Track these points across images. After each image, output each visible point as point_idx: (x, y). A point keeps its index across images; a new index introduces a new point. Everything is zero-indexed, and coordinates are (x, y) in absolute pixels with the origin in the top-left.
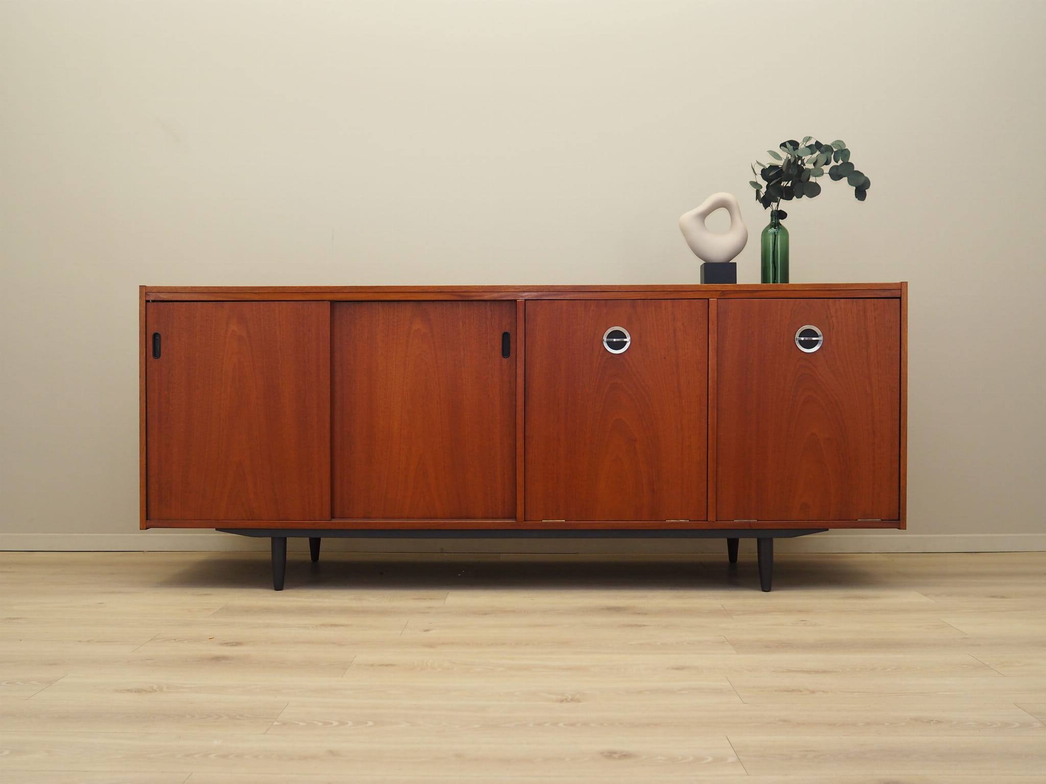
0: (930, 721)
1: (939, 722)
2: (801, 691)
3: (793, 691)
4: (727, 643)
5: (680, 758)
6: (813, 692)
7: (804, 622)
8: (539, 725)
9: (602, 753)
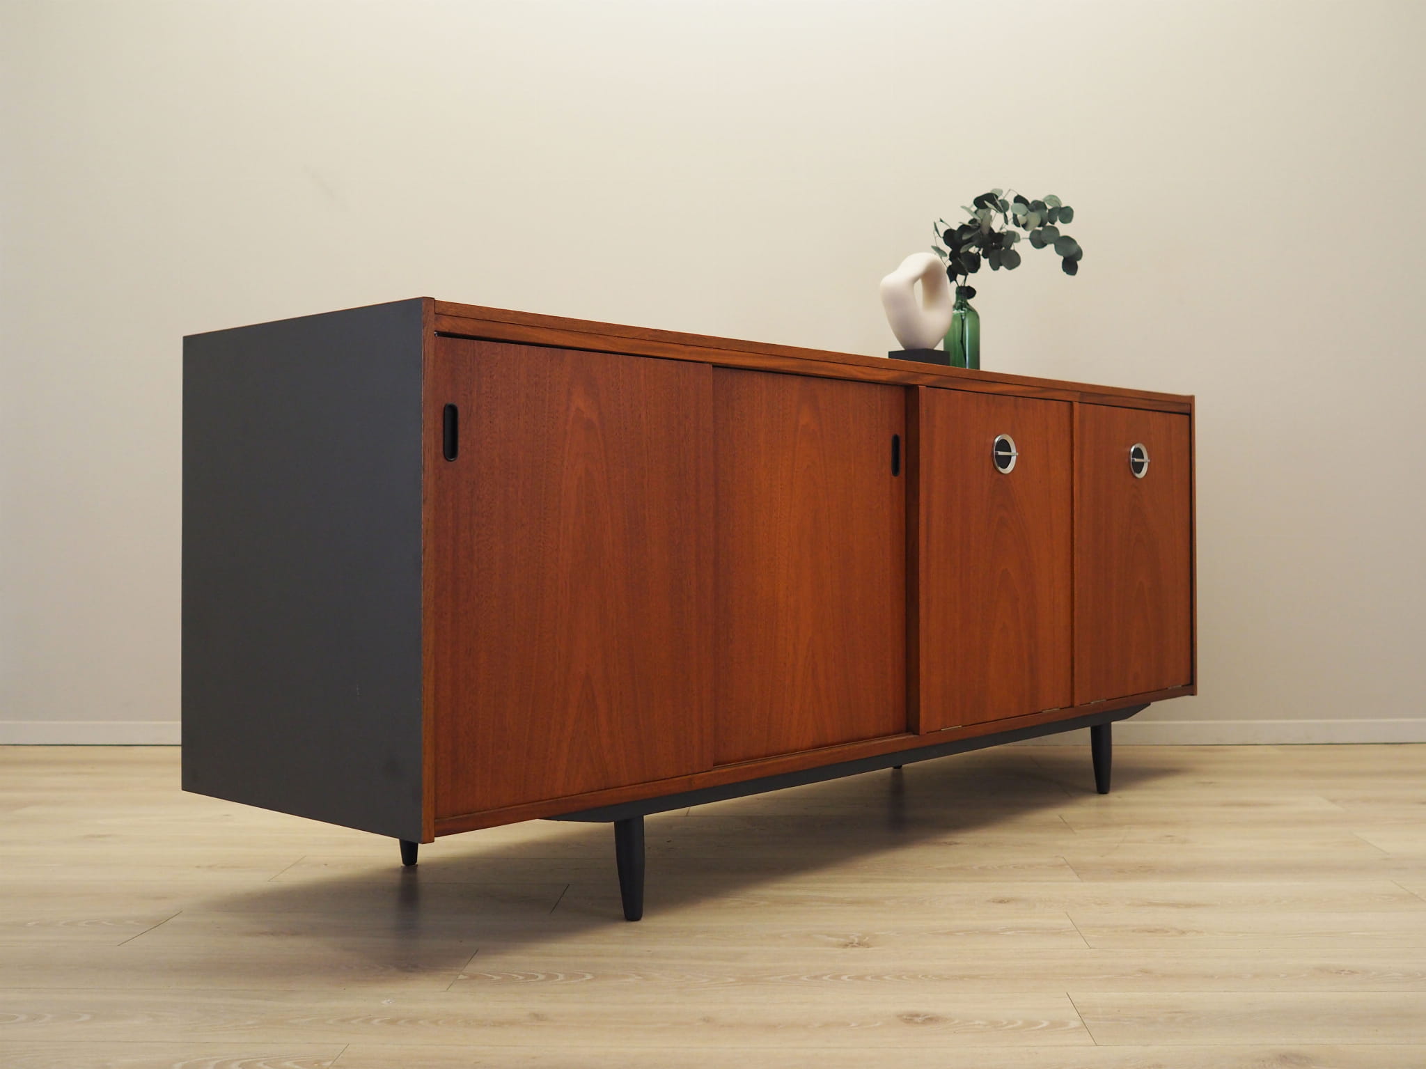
0: (1340, 971)
1: (1352, 972)
2: (1167, 932)
3: (1155, 931)
4: (1067, 866)
5: (1005, 1023)
6: (1183, 933)
7: (1169, 838)
8: (815, 977)
9: (899, 1016)
